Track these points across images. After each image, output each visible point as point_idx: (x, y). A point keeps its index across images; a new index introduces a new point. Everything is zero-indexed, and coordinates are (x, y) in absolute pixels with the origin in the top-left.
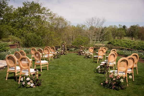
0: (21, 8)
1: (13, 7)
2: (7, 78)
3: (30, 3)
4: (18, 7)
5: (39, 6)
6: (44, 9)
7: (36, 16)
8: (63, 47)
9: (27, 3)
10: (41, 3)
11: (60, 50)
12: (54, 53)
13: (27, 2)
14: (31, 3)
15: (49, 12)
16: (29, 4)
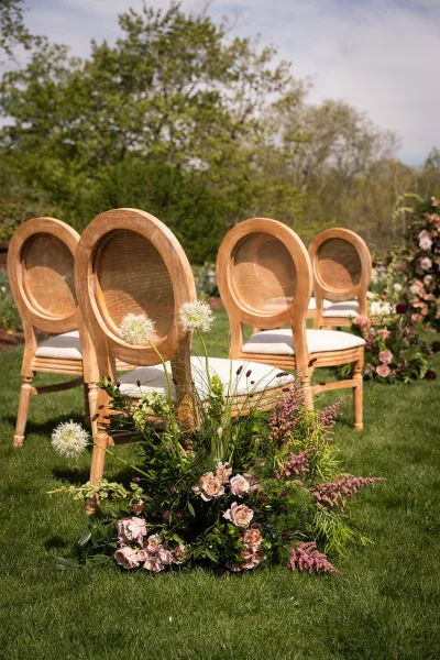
0: (112, 45)
1: (69, 55)
2: (21, 426)
3: (158, 16)
4: (93, 42)
5: (210, 34)
6: (241, 47)
7: (195, 97)
8: (423, 253)
9: (144, 18)
10: (225, 18)
11: (398, 287)
12: (360, 310)
13: (140, 12)
14: (163, 15)
15: (271, 66)
16: (153, 20)
